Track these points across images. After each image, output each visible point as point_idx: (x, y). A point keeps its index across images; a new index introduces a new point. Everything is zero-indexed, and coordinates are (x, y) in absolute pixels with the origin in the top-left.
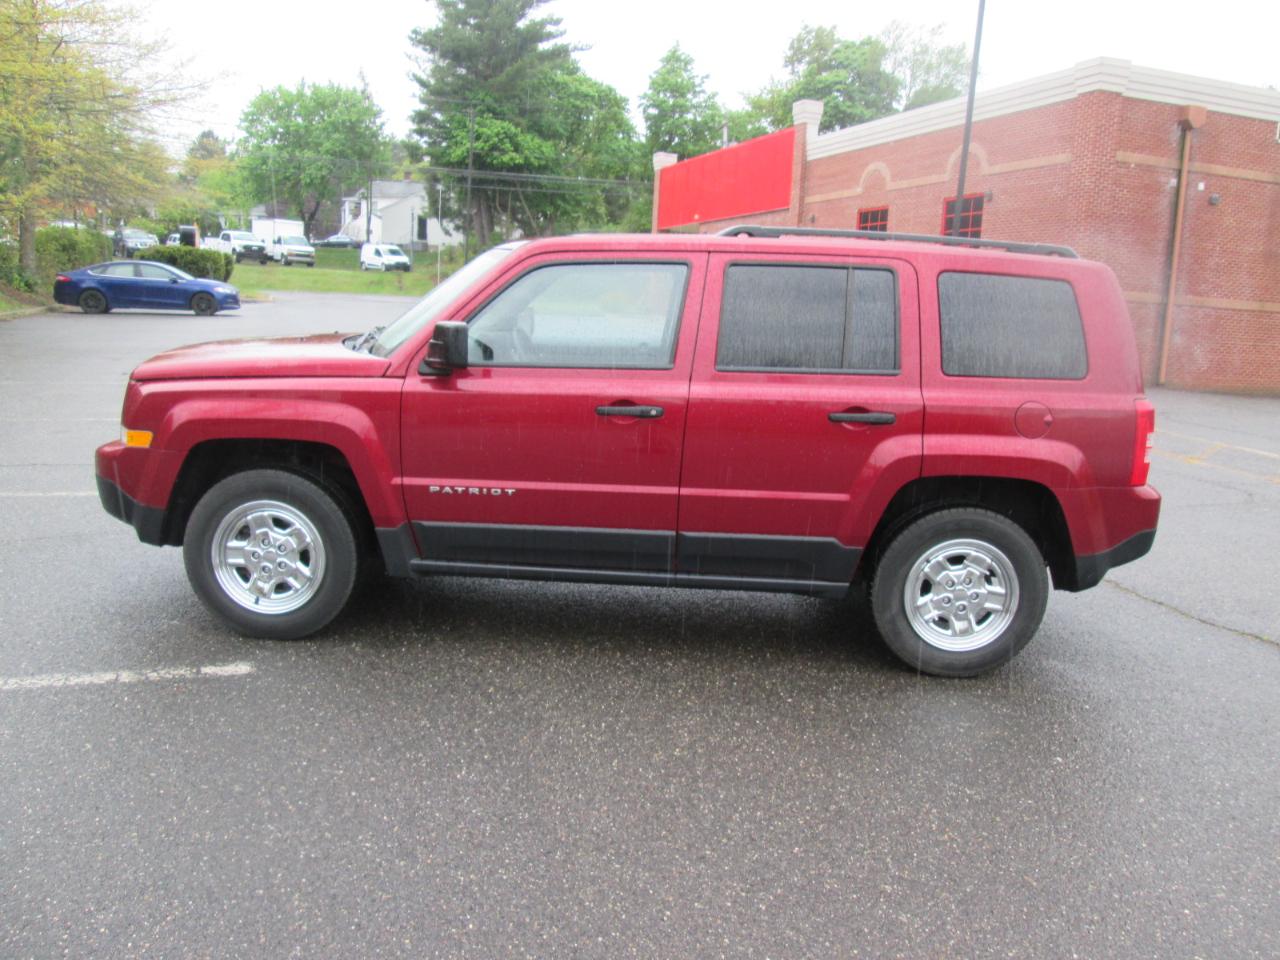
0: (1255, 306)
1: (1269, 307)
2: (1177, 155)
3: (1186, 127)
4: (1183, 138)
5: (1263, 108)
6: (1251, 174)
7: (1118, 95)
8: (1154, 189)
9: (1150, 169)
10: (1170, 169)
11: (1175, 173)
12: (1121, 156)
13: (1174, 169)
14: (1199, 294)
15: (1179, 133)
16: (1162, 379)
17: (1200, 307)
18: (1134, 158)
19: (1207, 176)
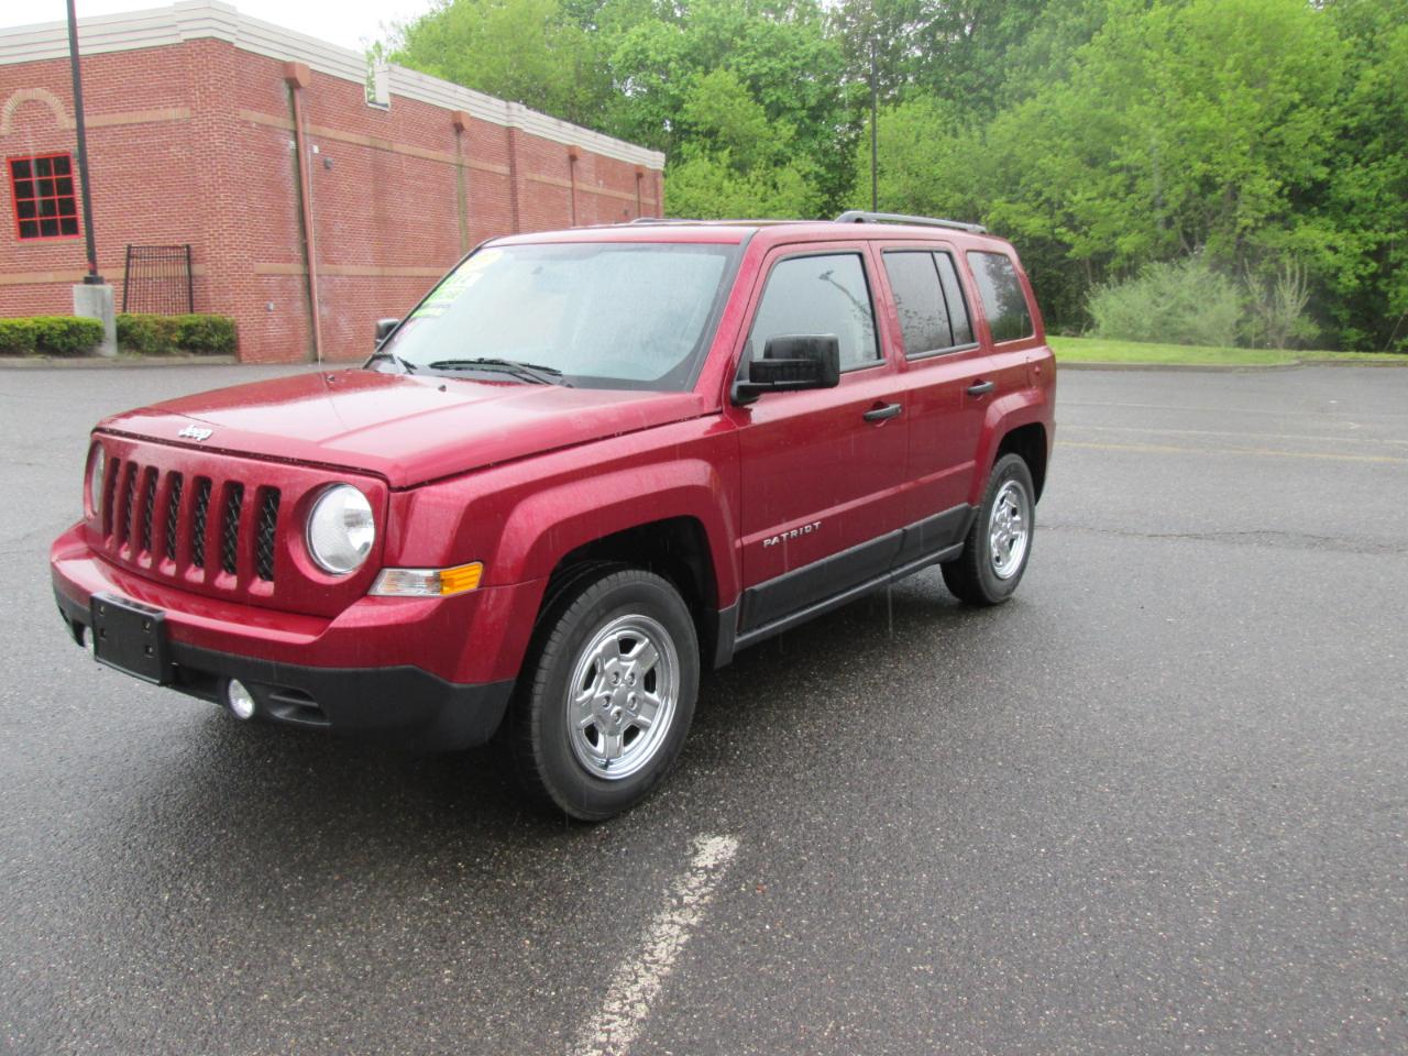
0: (376, 271)
1: (388, 271)
2: (290, 115)
3: (293, 85)
4: (292, 96)
5: (350, 70)
6: (353, 138)
7: (230, 44)
8: (275, 151)
9: (267, 128)
10: (286, 129)
11: (292, 135)
12: (244, 114)
13: (290, 131)
14: (333, 263)
15: (288, 92)
16: (320, 354)
17: (337, 276)
18: (256, 117)
19: (319, 139)
